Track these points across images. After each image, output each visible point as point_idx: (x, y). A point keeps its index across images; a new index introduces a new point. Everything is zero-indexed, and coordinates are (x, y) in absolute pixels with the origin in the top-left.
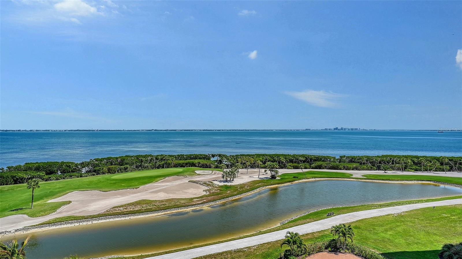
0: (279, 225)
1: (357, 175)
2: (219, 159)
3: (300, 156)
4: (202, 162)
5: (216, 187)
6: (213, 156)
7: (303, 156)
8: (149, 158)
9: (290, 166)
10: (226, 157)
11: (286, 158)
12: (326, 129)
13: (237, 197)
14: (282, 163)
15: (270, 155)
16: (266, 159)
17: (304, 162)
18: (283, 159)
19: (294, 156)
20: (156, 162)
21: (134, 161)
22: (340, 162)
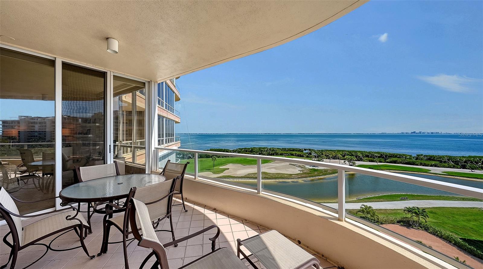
0: (355, 199)
1: (436, 171)
2: (309, 152)
3: (375, 153)
4: (298, 153)
5: (307, 169)
6: (305, 150)
7: (378, 153)
8: (266, 149)
9: (366, 159)
10: (314, 151)
11: (362, 154)
12: (403, 133)
13: (322, 177)
14: (359, 157)
15: (348, 151)
16: (345, 154)
17: (379, 157)
18: (359, 154)
19: (369, 153)
20: (270, 152)
21: (258, 151)
22: (417, 159)
